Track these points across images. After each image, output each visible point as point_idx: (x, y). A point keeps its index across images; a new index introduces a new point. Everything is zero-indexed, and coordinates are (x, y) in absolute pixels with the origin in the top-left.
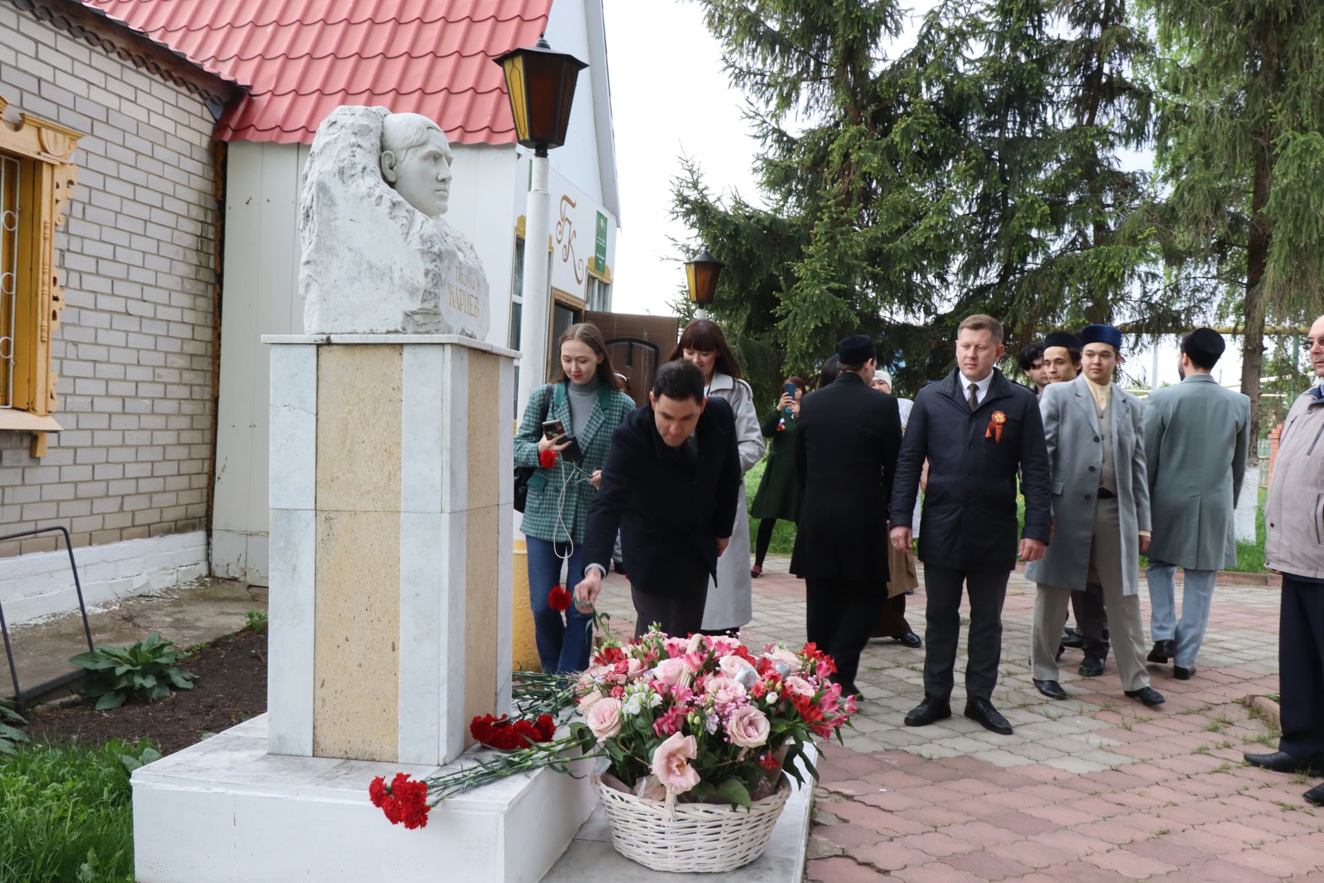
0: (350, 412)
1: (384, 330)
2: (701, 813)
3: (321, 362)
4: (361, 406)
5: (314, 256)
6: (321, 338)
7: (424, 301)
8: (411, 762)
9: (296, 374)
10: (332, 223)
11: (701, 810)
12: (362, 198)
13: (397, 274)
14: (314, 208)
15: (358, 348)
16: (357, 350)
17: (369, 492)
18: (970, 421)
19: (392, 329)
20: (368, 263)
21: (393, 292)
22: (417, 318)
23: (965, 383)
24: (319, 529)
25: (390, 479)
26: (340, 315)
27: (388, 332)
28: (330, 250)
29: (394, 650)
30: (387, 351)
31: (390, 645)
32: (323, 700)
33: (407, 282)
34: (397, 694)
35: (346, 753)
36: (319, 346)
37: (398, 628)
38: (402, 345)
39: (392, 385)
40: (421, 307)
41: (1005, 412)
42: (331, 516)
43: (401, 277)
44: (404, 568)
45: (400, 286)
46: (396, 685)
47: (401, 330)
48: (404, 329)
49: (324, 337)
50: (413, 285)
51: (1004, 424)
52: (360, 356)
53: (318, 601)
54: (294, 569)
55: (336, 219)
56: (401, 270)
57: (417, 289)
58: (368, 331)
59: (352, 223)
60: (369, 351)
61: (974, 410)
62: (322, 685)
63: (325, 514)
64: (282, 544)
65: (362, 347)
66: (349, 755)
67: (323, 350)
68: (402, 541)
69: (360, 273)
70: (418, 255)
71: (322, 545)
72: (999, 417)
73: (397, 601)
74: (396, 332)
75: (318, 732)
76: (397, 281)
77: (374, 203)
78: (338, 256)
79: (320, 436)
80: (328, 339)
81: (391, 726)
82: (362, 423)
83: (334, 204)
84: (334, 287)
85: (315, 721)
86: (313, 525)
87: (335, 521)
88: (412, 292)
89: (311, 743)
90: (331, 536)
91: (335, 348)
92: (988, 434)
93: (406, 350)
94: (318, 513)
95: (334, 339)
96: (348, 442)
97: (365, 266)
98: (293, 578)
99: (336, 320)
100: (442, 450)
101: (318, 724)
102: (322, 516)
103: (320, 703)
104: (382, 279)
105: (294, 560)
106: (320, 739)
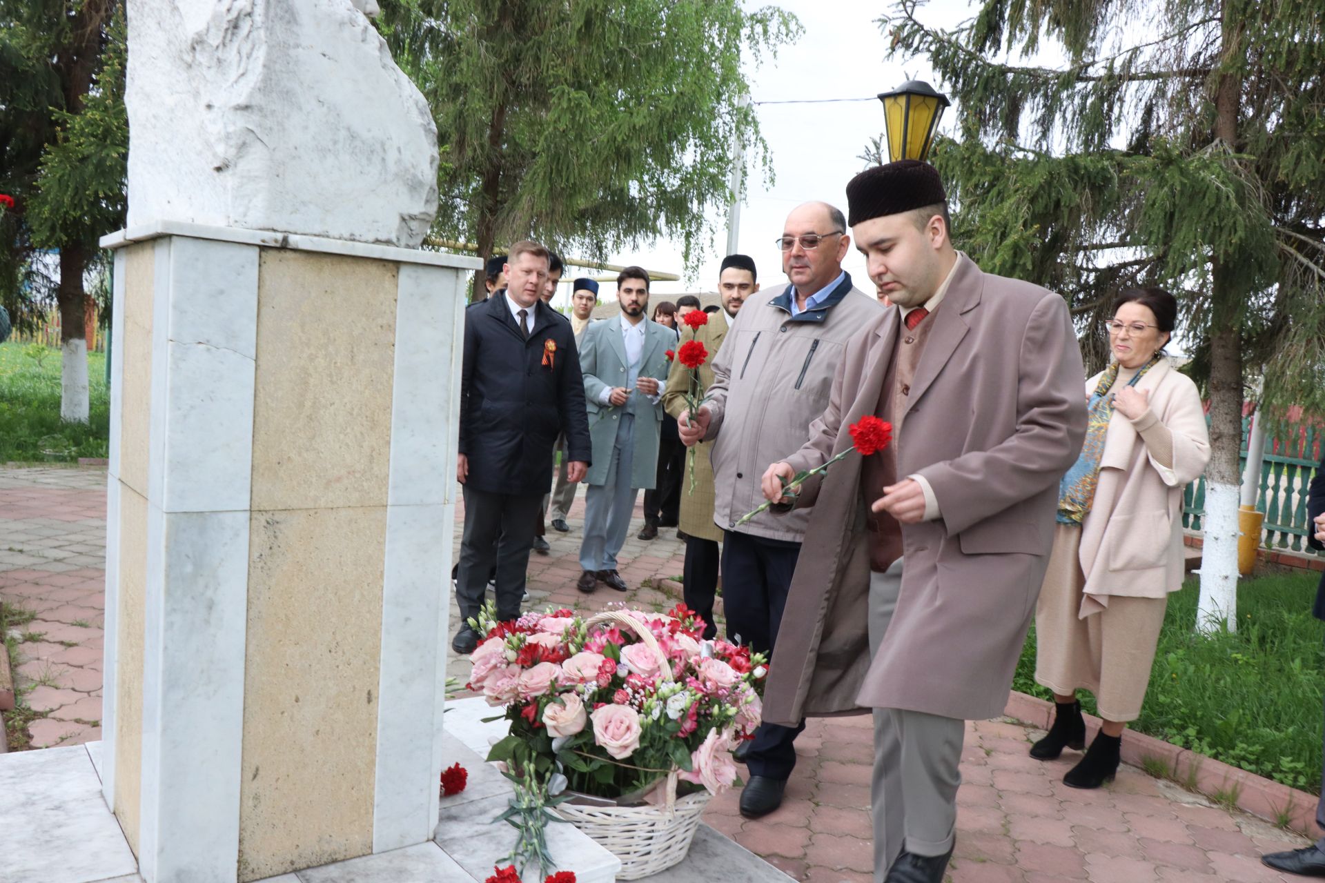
0: (312, 358)
1: (371, 238)
2: (691, 806)
3: (266, 276)
4: (331, 349)
5: (258, 100)
6: (270, 238)
7: (427, 201)
8: (391, 847)
9: (222, 292)
10: (292, 52)
11: (691, 803)
12: (342, 24)
13: (392, 156)
14: (258, 18)
15: (328, 260)
16: (327, 264)
17: (339, 479)
18: (527, 347)
19: (383, 237)
20: (349, 129)
21: (385, 182)
22: (414, 225)
23: (515, 308)
24: (256, 539)
25: (371, 462)
26: (303, 203)
27: (377, 241)
28: (287, 95)
29: (369, 701)
30: (374, 270)
31: (365, 695)
32: (256, 797)
33: (407, 170)
34: (373, 762)
35: (292, 863)
36: (263, 248)
37: (378, 669)
38: (397, 264)
39: (380, 321)
40: (423, 210)
41: (555, 341)
42: (277, 518)
43: (399, 161)
44: (390, 586)
45: (396, 175)
46: (372, 749)
47: (395, 240)
48: (398, 239)
49: (280, 236)
50: (414, 176)
51: (555, 352)
52: (329, 271)
53: (250, 651)
54: (210, 606)
55: (297, 46)
56: (399, 150)
57: (421, 184)
58: (346, 235)
59: (325, 59)
60: (346, 267)
61: (528, 339)
62: (255, 776)
63: (268, 516)
64: (189, 569)
65: (335, 260)
66: (296, 866)
67: (270, 256)
68: (387, 548)
69: (335, 143)
70: (423, 132)
71: (260, 564)
72: (551, 345)
73: (376, 633)
74: (388, 242)
75: (246, 845)
76: (392, 167)
77: (360, 37)
78: (300, 109)
79: (261, 395)
80: (285, 240)
81: (364, 806)
82: (330, 375)
83: (295, 20)
84: (294, 158)
85: (241, 830)
86: (245, 534)
87: (282, 526)
88: (414, 186)
89: (236, 865)
90: (275, 547)
91: (289, 255)
92: (544, 362)
93: (404, 273)
94: (255, 515)
95: (295, 240)
96: (308, 404)
97: (343, 134)
98: (207, 622)
99: (296, 211)
100: (447, 419)
101: (246, 835)
102: (262, 519)
103: (251, 803)
104: (369, 159)
105: (209, 593)
106: (251, 856)
